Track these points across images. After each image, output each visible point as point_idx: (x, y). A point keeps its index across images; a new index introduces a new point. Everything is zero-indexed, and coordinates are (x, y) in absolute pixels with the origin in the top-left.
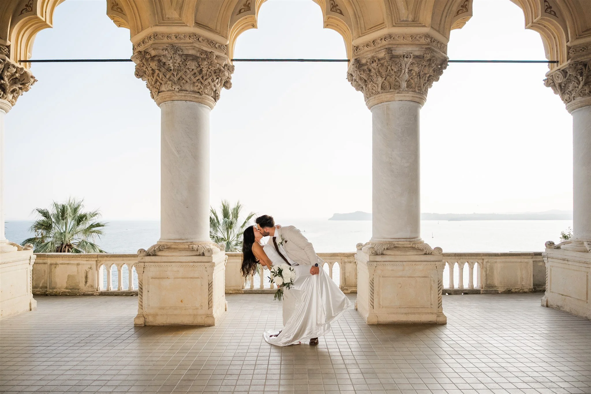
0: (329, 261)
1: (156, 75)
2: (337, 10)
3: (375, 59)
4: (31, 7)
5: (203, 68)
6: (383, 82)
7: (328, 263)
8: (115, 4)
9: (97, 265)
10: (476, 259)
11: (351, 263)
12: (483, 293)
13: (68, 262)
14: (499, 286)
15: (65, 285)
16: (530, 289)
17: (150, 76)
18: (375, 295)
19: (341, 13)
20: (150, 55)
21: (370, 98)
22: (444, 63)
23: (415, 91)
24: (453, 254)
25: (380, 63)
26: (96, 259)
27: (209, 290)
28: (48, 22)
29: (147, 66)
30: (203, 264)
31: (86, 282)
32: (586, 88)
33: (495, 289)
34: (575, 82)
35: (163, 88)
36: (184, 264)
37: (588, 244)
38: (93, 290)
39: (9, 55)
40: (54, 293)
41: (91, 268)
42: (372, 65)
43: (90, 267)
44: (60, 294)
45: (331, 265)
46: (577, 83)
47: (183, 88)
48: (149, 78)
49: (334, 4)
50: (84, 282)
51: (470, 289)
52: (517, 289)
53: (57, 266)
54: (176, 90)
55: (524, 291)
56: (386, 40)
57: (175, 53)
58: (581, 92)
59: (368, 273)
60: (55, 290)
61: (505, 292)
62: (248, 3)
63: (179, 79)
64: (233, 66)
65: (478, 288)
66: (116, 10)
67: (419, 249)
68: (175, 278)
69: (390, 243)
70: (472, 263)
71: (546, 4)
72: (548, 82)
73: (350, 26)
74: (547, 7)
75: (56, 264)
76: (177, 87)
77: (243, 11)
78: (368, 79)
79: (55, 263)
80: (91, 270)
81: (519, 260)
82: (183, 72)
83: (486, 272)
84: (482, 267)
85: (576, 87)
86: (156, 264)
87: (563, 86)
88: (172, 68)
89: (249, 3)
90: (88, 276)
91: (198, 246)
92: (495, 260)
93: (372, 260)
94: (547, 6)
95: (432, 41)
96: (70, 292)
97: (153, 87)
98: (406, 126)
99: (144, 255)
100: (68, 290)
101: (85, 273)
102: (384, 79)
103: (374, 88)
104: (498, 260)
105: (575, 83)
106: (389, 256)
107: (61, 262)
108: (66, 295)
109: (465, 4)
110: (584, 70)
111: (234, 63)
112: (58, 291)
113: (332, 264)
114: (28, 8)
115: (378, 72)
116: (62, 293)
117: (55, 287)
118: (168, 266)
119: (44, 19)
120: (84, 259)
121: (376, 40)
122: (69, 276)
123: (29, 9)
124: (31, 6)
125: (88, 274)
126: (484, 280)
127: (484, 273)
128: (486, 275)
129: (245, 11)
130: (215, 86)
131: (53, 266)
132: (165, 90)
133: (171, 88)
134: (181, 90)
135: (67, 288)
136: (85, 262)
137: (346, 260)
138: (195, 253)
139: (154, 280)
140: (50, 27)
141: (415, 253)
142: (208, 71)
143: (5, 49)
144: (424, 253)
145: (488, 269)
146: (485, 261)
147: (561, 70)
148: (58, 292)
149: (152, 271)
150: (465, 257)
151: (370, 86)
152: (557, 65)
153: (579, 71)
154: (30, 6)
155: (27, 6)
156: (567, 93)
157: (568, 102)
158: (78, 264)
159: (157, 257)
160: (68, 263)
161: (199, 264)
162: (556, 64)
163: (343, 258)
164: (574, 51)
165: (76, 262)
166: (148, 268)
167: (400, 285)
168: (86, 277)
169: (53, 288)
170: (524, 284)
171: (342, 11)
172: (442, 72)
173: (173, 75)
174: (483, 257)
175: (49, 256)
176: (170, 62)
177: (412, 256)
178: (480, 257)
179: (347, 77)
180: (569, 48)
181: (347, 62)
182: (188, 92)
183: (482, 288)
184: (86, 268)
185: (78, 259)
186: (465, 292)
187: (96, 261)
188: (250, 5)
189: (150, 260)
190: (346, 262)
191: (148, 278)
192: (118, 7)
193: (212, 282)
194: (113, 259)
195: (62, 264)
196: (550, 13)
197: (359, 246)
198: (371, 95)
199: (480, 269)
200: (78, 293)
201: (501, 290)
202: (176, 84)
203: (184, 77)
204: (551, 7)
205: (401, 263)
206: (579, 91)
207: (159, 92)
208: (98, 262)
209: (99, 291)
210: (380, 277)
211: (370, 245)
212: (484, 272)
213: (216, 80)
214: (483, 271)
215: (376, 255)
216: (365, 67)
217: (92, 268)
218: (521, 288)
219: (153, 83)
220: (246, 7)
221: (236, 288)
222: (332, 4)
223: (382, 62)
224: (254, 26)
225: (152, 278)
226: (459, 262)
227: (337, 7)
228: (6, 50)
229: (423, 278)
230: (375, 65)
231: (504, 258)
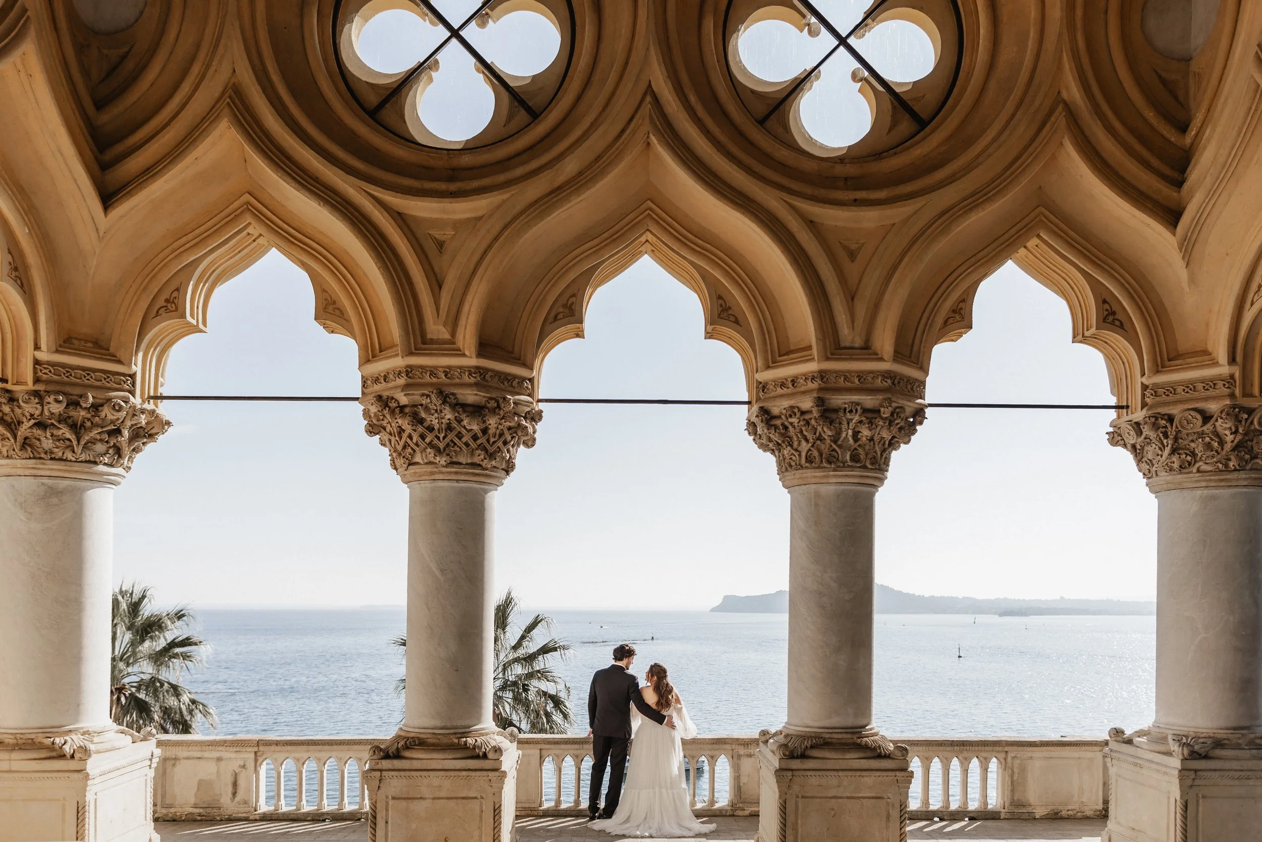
0: (709, 752)
1: (405, 436)
2: (730, 316)
3: (796, 410)
4: (175, 304)
5: (490, 424)
6: (810, 450)
7: (708, 757)
8: (330, 301)
9: (256, 761)
10: (993, 751)
11: (751, 757)
12: (1006, 817)
13: (199, 754)
14: (1037, 804)
15: (192, 800)
16: (1096, 811)
17: (395, 436)
18: (789, 831)
19: (737, 322)
20: (398, 403)
21: (786, 474)
22: (919, 414)
23: (864, 467)
24: (948, 743)
25: (804, 419)
26: (256, 749)
27: (494, 820)
28: (201, 326)
29: (390, 420)
30: (485, 773)
31: (234, 794)
32: (1175, 458)
33: (1030, 809)
34: (1156, 445)
35: (418, 458)
36: (452, 773)
37: (1174, 740)
38: (247, 809)
39: (135, 390)
40: (170, 815)
41: (244, 767)
42: (790, 420)
43: (242, 764)
44: (183, 818)
45: (713, 759)
46: (1160, 449)
47: (454, 460)
48: (393, 438)
49: (724, 306)
50: (230, 795)
51: (980, 810)
52: (1072, 810)
53: (178, 762)
54: (441, 463)
55: (1084, 814)
56: (813, 381)
57: (444, 402)
58: (1167, 464)
59: (777, 791)
60: (172, 810)
61: (1048, 817)
62: (570, 302)
63: (448, 445)
64: (540, 413)
65: (999, 808)
66: (332, 312)
67: (866, 747)
68: (434, 799)
69: (817, 736)
70: (985, 759)
71: (1106, 306)
72: (1113, 437)
73: (752, 345)
74: (1107, 312)
75: (176, 759)
76: (442, 460)
77: (560, 316)
78: (783, 442)
79: (173, 757)
80: (244, 770)
81: (1076, 755)
82: (455, 433)
83: (1012, 776)
84: (1005, 765)
85: (1158, 455)
86: (402, 773)
87: (1139, 450)
88: (436, 427)
89: (573, 303)
90: (238, 783)
91: (476, 740)
92: (1030, 755)
93: (784, 767)
94: (1107, 310)
95: (896, 382)
96: (203, 814)
97: (400, 454)
98: (849, 528)
99: (379, 757)
100: (198, 811)
101: (232, 775)
102: (810, 445)
103: (794, 458)
104: (1035, 755)
105: (1157, 447)
106: (816, 760)
107: (186, 754)
108: (195, 821)
109: (959, 307)
110: (1170, 429)
111: (541, 406)
112: (179, 812)
113: (715, 759)
114: (169, 305)
115: (799, 432)
116: (186, 815)
117: (172, 804)
118: (423, 777)
119: (194, 322)
120: (231, 749)
121: (797, 378)
122: (201, 783)
123: (172, 307)
124: (176, 301)
125: (238, 777)
126: (1008, 793)
127: (1008, 779)
128: (1012, 782)
129: (564, 317)
130: (508, 451)
131: (169, 764)
132: (421, 461)
133: (432, 459)
134: (452, 463)
135: (195, 806)
136: (233, 755)
137: (742, 751)
138: (468, 753)
139: (396, 801)
140: (201, 331)
141: (861, 755)
142: (498, 428)
143: (128, 380)
144: (876, 754)
145: (1016, 771)
146: (1010, 755)
147: (1133, 422)
148: (178, 814)
149: (395, 784)
150: (971, 747)
151: (786, 452)
152: (1127, 413)
153: (1161, 429)
154: (173, 302)
155: (167, 301)
156: (1146, 462)
157: (1149, 478)
158: (219, 759)
159: (404, 761)
160: (199, 756)
161: (478, 773)
162: (1125, 410)
163: (737, 747)
164: (1152, 395)
165: (215, 754)
166: (388, 780)
167: (833, 813)
168: (235, 784)
169: (169, 806)
170: (1084, 800)
171: (738, 318)
172: (916, 430)
173: (438, 438)
174: (1006, 749)
175: (162, 743)
176: (434, 417)
177: (853, 760)
178: (1000, 749)
179: (746, 428)
180: (1145, 387)
181: (746, 406)
182: (462, 466)
183: (1004, 809)
184: (235, 765)
185: (220, 748)
186: (971, 815)
187: (256, 752)
188: (573, 307)
189: (390, 767)
190: (741, 755)
191: (387, 797)
192: (335, 306)
193: (501, 805)
194: (289, 748)
195: (187, 758)
196: (1112, 323)
197: (764, 735)
198: (789, 469)
199: (1000, 771)
200: (218, 816)
201: (1040, 812)
202: (442, 453)
203: (456, 440)
204: (1114, 313)
205: (835, 773)
206: (1163, 463)
207: (410, 464)
208: (259, 754)
209: (259, 812)
210: (797, 797)
211: (782, 736)
212: (1009, 776)
213: (510, 442)
214: (1007, 775)
215: (791, 758)
216: (778, 422)
217: (248, 765)
218: (1080, 809)
219: (399, 448)
220: (567, 311)
221: (527, 805)
222: (721, 305)
223: (807, 417)
224: (579, 334)
225: (393, 798)
226: (960, 757)
227: (730, 312)
228: (129, 382)
229: (873, 801)
230: (794, 420)
231: (1047, 751)
